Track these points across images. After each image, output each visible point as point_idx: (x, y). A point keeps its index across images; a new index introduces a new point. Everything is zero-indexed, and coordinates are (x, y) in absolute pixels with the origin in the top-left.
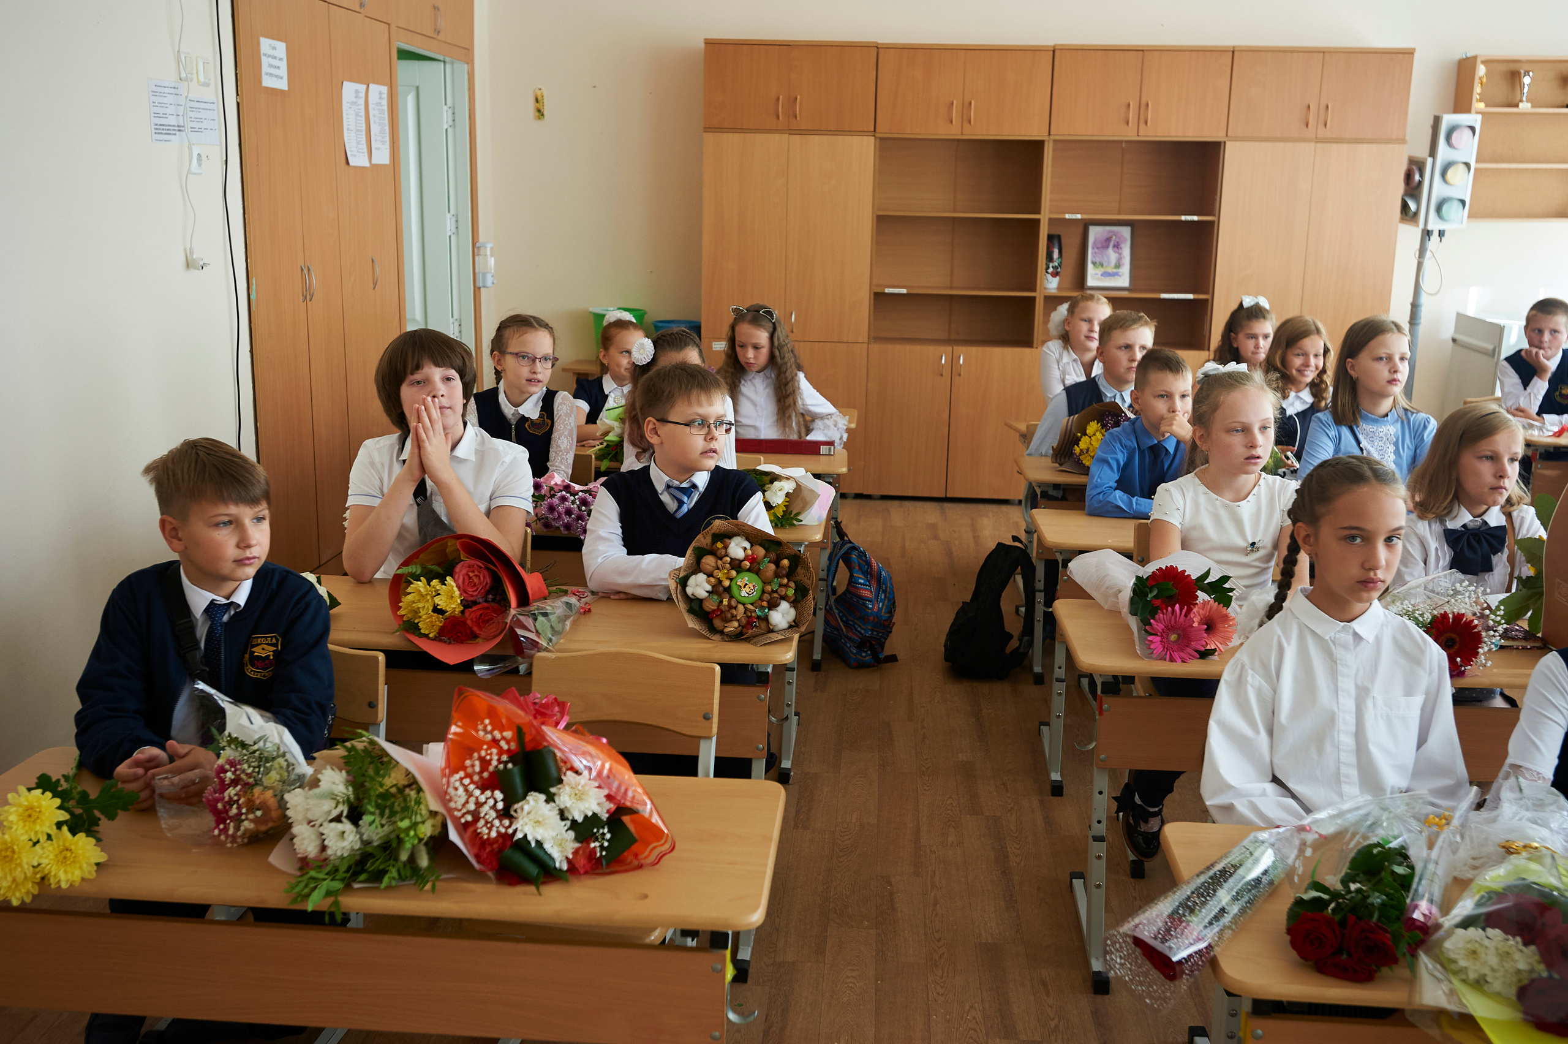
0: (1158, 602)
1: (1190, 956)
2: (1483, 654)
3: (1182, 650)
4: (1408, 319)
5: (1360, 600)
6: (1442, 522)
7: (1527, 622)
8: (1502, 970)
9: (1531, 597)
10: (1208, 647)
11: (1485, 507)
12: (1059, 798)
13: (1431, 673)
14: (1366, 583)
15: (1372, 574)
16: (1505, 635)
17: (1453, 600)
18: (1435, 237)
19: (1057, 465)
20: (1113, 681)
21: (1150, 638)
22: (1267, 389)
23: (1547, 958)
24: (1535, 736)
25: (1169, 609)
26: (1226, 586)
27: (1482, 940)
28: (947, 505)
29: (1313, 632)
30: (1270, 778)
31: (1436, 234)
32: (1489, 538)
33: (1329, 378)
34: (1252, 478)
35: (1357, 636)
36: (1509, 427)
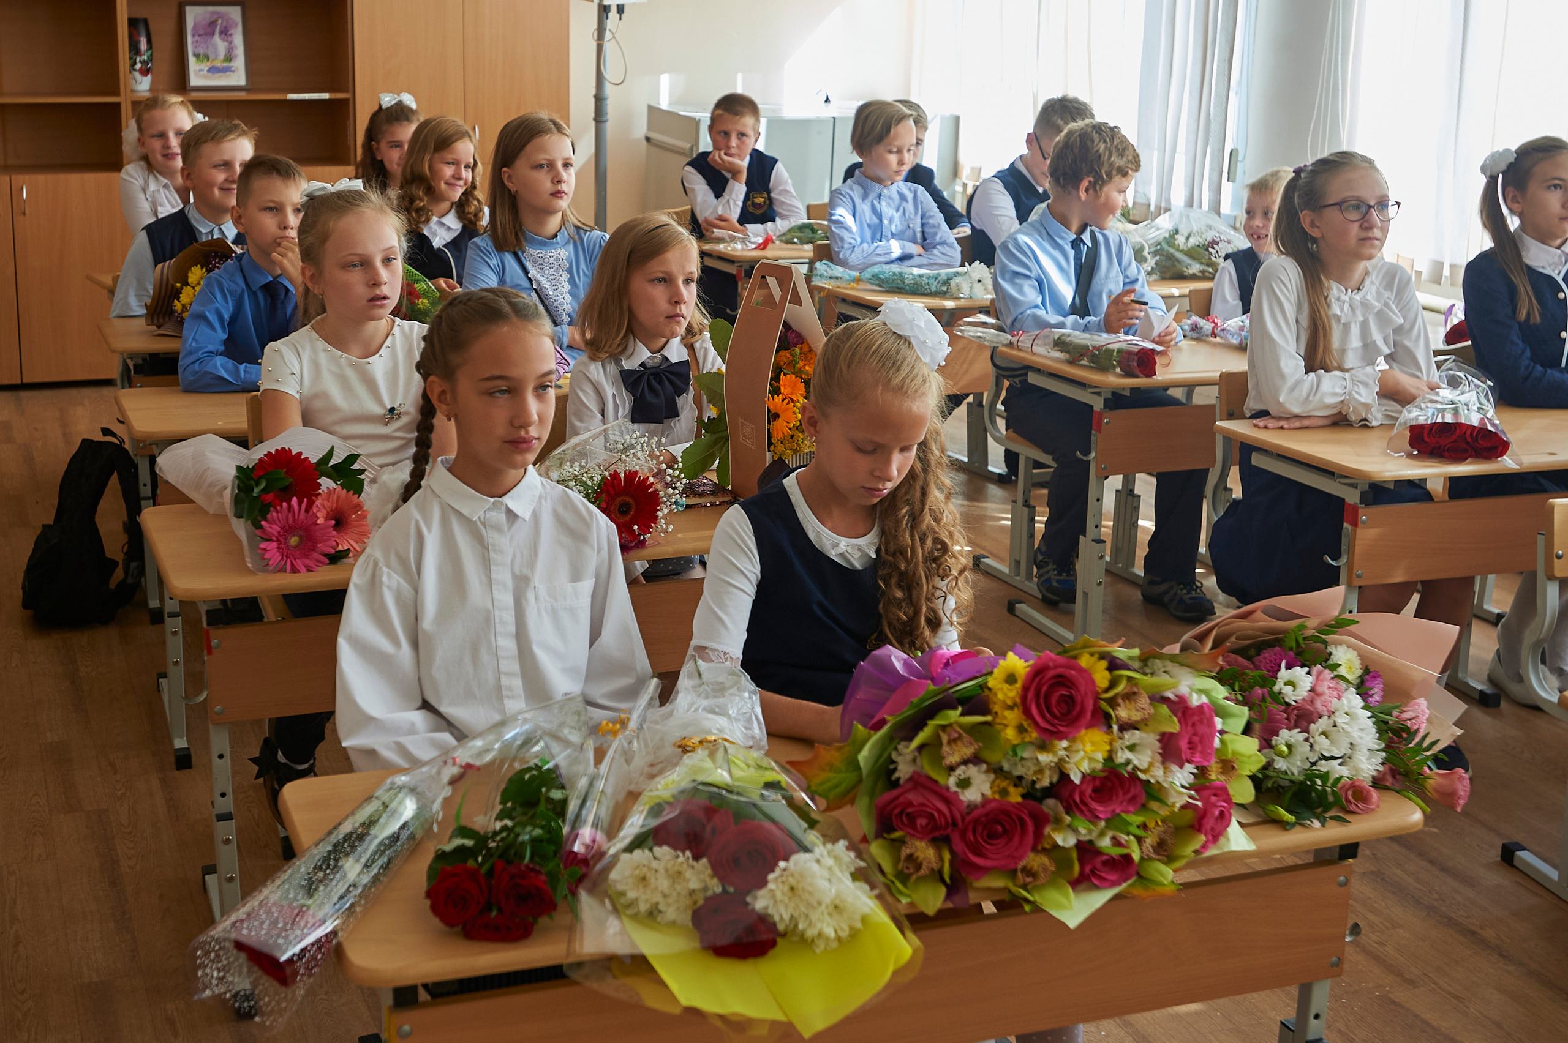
0: (269, 497)
1: (304, 950)
2: (662, 518)
3: (307, 556)
4: (593, 115)
5: (514, 466)
6: (618, 362)
7: (715, 474)
8: (675, 894)
9: (715, 443)
10: (340, 548)
11: (664, 340)
12: (188, 770)
13: (599, 550)
14: (517, 444)
15: (523, 433)
16: (688, 491)
17: (623, 457)
18: (613, 14)
19: (154, 328)
20: (220, 607)
21: (263, 545)
22: (389, 210)
23: (718, 870)
24: (720, 608)
25: (285, 504)
26: (356, 466)
27: (650, 862)
28: (24, 394)
29: (459, 513)
30: (419, 703)
31: (614, 10)
32: (672, 377)
33: (481, 194)
34: (383, 323)
35: (511, 515)
36: (681, 242)
